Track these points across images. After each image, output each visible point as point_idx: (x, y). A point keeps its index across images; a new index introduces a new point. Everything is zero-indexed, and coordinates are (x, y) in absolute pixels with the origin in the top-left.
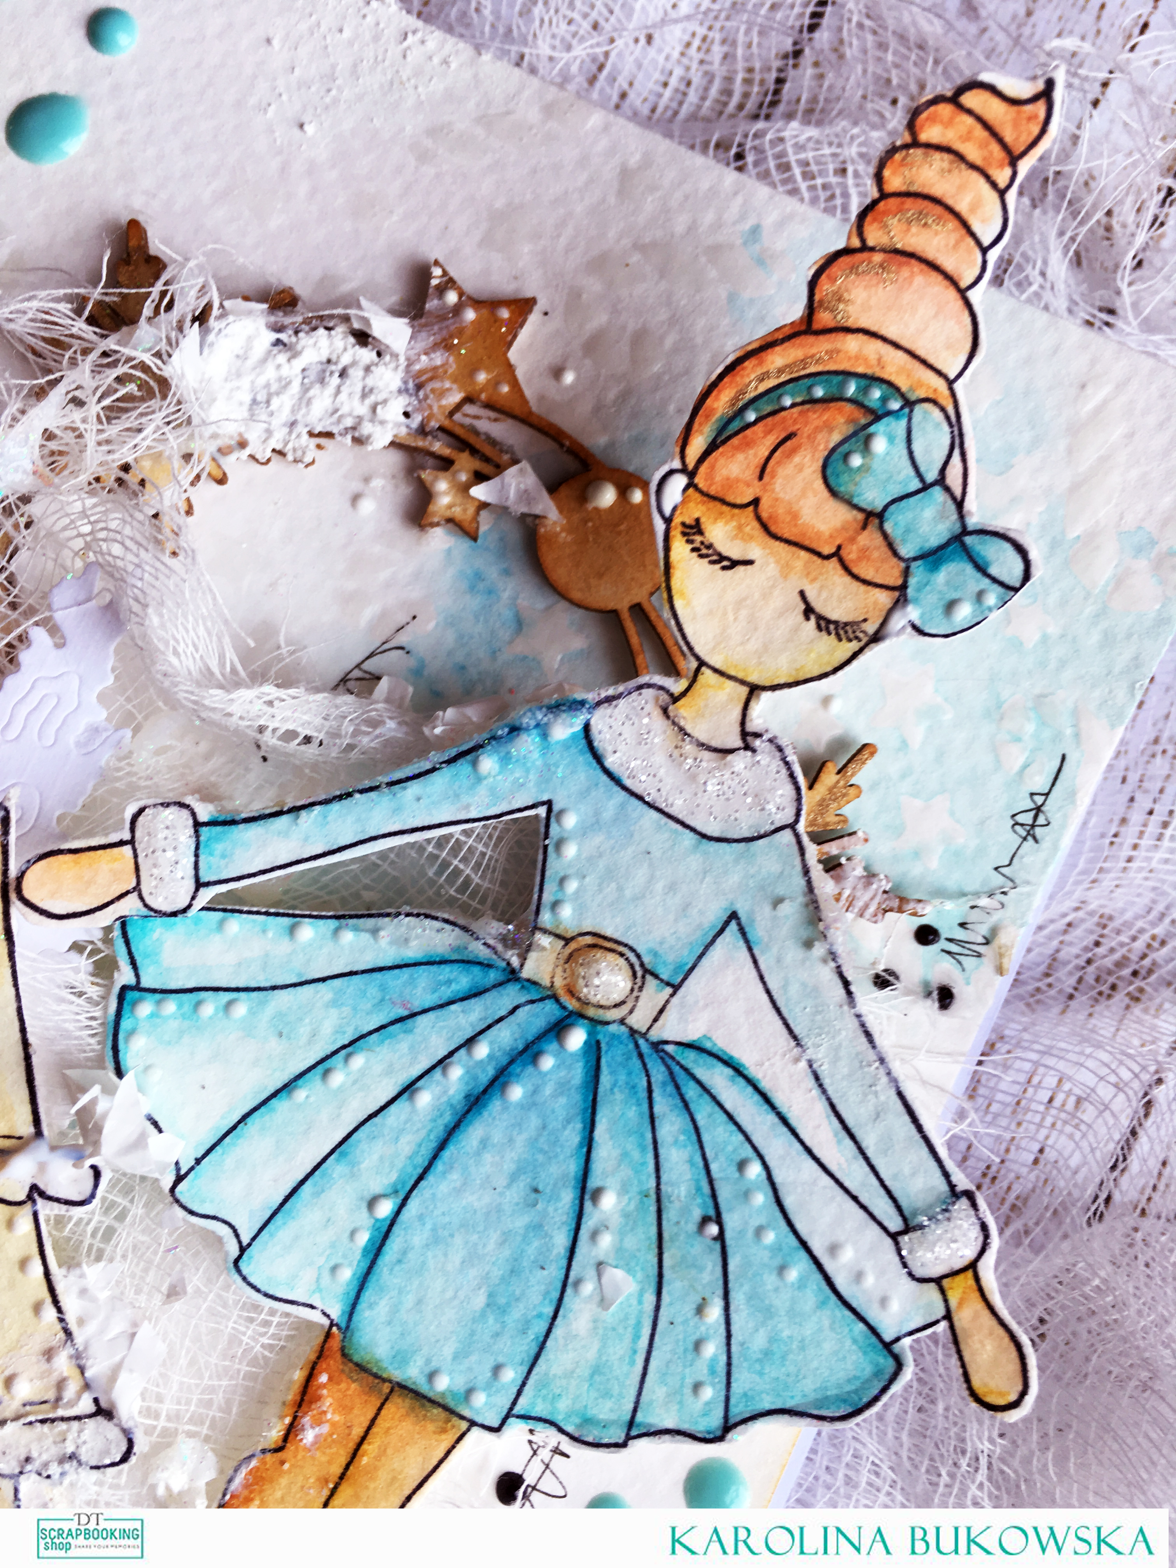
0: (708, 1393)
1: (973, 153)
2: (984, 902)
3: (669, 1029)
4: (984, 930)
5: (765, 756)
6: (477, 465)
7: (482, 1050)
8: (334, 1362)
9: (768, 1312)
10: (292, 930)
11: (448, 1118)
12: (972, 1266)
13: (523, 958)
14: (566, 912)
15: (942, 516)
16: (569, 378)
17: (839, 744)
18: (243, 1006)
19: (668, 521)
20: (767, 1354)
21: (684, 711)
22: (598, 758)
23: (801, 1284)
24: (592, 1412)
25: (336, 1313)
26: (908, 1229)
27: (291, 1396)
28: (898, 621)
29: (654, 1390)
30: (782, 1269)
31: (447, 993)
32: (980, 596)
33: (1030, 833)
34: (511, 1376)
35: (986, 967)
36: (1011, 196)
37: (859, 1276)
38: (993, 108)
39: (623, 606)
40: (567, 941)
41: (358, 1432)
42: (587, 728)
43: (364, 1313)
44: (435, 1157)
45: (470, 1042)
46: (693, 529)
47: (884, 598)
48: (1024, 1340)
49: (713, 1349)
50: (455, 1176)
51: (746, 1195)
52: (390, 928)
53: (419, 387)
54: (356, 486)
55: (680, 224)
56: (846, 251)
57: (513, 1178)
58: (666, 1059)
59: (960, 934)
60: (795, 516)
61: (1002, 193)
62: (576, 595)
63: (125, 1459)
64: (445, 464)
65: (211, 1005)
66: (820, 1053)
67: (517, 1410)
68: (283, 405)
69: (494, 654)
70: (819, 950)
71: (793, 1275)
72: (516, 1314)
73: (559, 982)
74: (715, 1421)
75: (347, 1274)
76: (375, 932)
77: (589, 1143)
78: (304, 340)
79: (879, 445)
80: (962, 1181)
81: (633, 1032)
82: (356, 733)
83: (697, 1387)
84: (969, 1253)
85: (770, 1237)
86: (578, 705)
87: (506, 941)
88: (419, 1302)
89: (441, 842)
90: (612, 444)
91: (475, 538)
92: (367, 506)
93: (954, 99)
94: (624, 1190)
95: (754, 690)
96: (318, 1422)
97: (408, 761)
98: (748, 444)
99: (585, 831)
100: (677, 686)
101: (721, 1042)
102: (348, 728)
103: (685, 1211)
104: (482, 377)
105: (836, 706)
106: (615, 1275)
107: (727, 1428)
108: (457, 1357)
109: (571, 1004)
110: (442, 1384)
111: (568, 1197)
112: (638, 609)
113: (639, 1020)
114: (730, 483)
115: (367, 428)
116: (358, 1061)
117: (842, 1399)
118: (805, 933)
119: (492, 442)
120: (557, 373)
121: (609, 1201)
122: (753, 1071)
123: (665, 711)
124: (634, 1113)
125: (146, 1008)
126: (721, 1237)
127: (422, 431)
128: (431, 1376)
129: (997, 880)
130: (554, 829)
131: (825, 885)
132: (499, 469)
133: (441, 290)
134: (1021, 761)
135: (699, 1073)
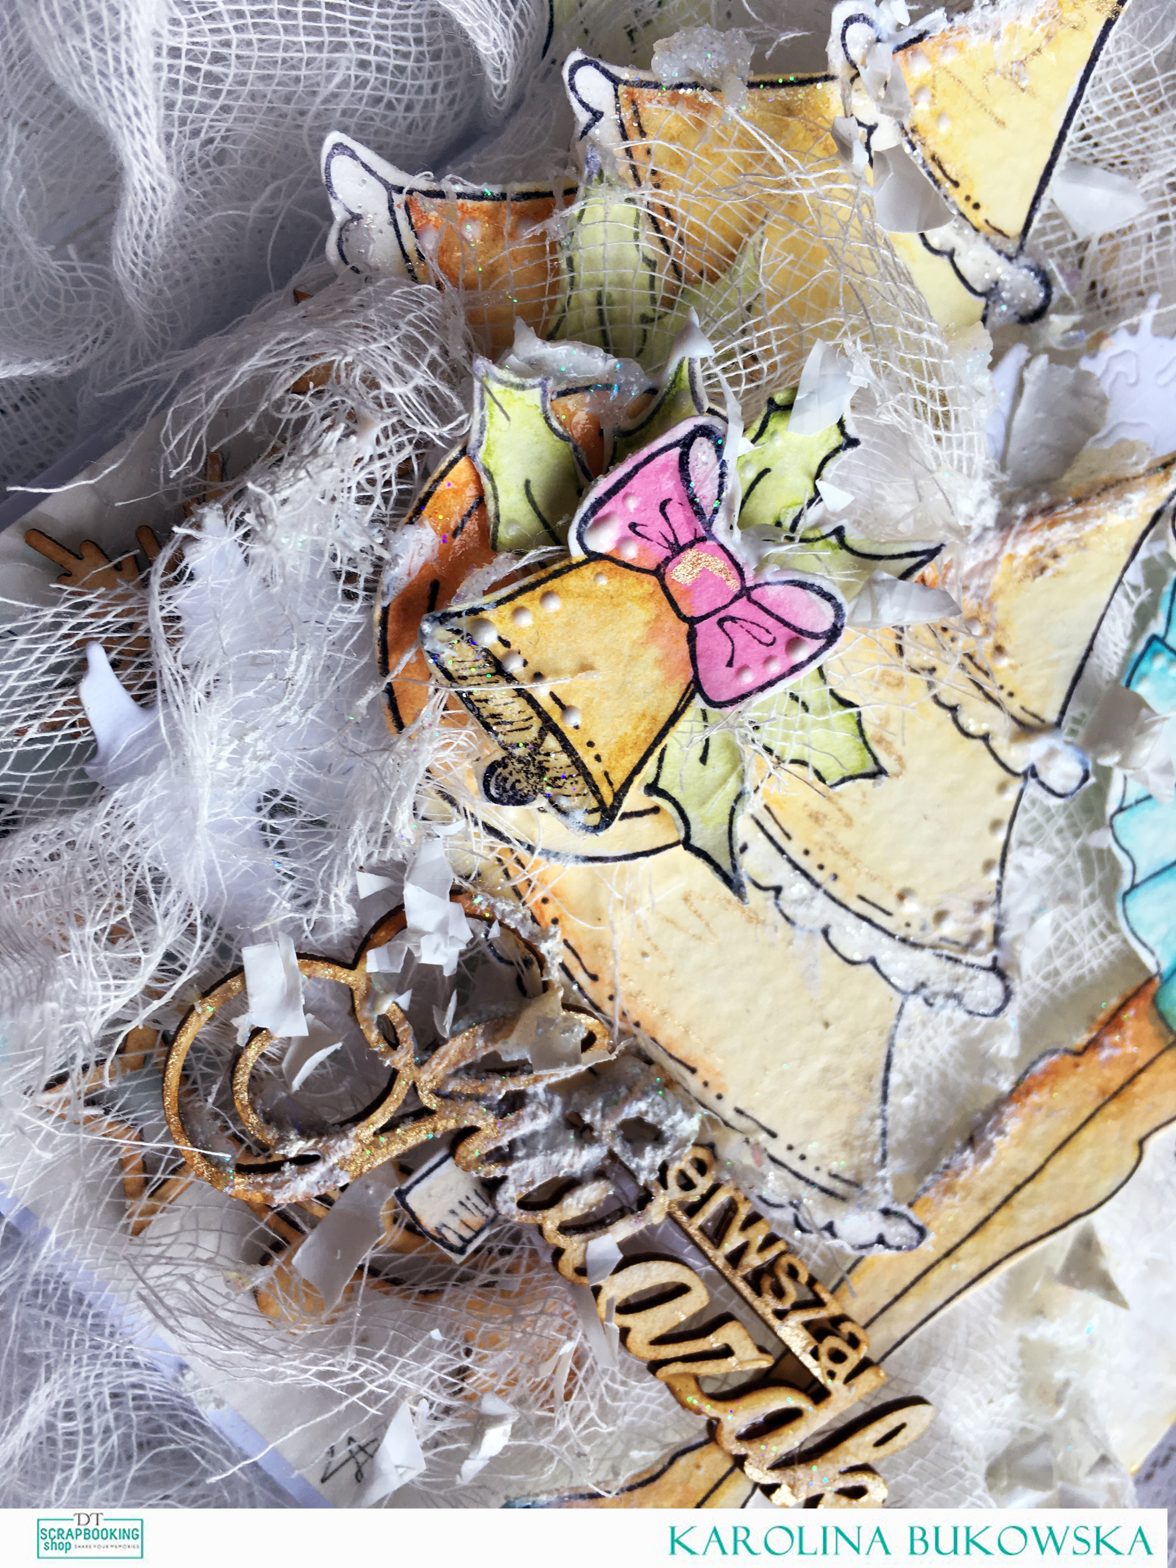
8: (1145, 1003)
27: (1105, 1015)
41: (1140, 1064)
63: (997, 1013)
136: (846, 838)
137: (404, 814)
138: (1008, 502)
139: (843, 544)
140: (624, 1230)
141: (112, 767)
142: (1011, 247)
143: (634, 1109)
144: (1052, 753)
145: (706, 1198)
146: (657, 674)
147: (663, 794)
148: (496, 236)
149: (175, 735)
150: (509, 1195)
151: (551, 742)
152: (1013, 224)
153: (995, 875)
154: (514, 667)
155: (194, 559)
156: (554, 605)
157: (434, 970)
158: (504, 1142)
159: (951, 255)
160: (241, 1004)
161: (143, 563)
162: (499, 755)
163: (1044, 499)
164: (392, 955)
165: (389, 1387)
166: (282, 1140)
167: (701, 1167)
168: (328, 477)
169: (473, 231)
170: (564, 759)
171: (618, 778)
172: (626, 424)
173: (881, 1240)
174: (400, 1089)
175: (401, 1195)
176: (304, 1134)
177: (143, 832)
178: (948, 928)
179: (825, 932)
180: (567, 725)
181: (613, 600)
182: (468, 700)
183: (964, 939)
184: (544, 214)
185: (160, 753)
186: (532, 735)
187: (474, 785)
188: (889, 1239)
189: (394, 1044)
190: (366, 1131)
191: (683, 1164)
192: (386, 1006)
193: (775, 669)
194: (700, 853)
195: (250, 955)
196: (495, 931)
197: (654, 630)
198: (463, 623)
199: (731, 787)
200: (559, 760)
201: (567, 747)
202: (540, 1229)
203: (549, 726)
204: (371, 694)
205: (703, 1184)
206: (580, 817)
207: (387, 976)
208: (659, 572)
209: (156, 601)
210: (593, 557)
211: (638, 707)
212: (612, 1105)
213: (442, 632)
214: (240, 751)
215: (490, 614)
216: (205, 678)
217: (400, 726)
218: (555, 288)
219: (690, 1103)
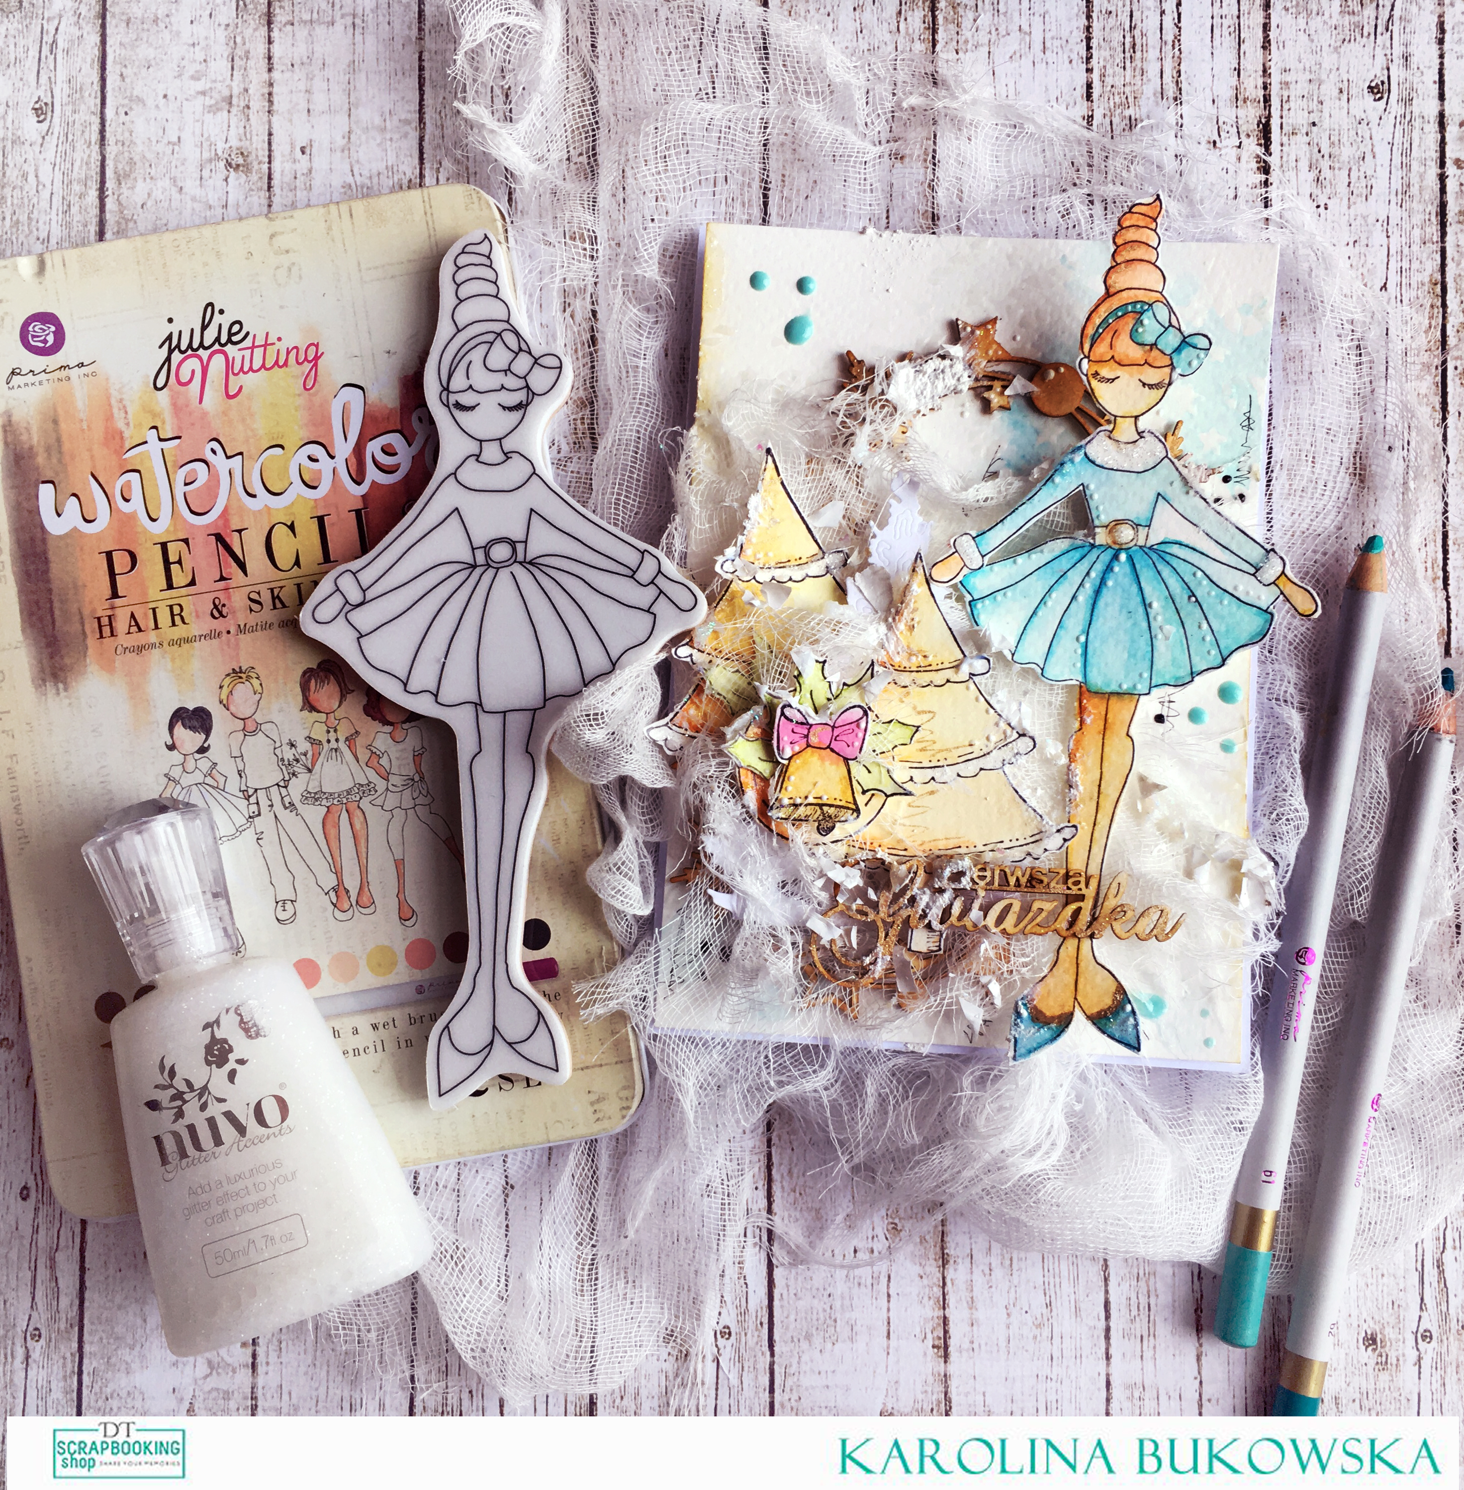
0: (1213, 652)
1: (1141, 224)
2: (1242, 459)
3: (1152, 541)
4: (1246, 469)
5: (1149, 438)
6: (1001, 383)
7: (1093, 574)
8: (1086, 695)
9: (1222, 618)
10: (1015, 562)
11: (1091, 602)
12: (1283, 572)
13: (1094, 539)
14: (1103, 517)
15: (1176, 336)
16: (1018, 338)
17: (1168, 427)
18: (1009, 592)
19: (1086, 375)
20: (1227, 631)
21: (1115, 435)
22: (1093, 462)
23: (1229, 603)
24: (1178, 675)
25: (1081, 679)
26: (1257, 570)
27: (1077, 711)
28: (1175, 375)
29: (1196, 659)
30: (1221, 602)
31: (1074, 561)
32: (1198, 356)
33: (1249, 428)
34: (1146, 675)
35: (1252, 481)
36: (1158, 230)
37: (1248, 593)
38: (1143, 209)
39: (1073, 410)
40: (1106, 527)
41: (1104, 713)
42: (1086, 454)
43: (1089, 674)
44: (1092, 615)
45: (1088, 574)
46: (1096, 374)
47: (1168, 370)
48: (1309, 588)
49: (1209, 637)
50: (1101, 619)
51: (1200, 583)
52: (1045, 548)
53: (970, 365)
54: (960, 409)
55: (1036, 267)
56: (1112, 267)
57: (1121, 611)
58: (1155, 551)
59: (1239, 474)
60: (1127, 356)
61: (1155, 231)
62: (1055, 414)
63: (1034, 747)
64: (990, 388)
65: (999, 596)
66: (1205, 526)
67: (1153, 684)
68: (928, 393)
69: (1033, 446)
70: (1192, 493)
71: (1226, 602)
72: (1139, 654)
73: (1110, 542)
74: (1219, 660)
75: (1079, 665)
76: (1042, 552)
77: (1141, 589)
78: (925, 366)
79: (1146, 322)
80: (1269, 547)
81: (1141, 547)
82: (1007, 490)
83: (1209, 652)
84: (1280, 569)
85: (1213, 593)
86: (1080, 448)
87: (1086, 536)
88: (1106, 664)
89: (1048, 515)
90: (1043, 355)
91: (1009, 409)
92: (967, 414)
93: (1130, 212)
94: (1158, 600)
95: (1136, 418)
96: (1090, 713)
97: (1030, 491)
98: (1103, 340)
99: (1098, 488)
100: (1110, 427)
101: (1172, 537)
102: (1003, 489)
103: (1181, 598)
104: (991, 352)
105: (1161, 413)
106: (1167, 627)
107: (1224, 660)
108: (1126, 677)
109: (1117, 547)
110: (1125, 687)
111: (1141, 610)
112: (1079, 409)
113: (1141, 542)
114: (1102, 355)
115: (959, 388)
116: (1054, 595)
117: (1258, 634)
118: (1185, 490)
119: (1003, 373)
120: (1014, 338)
121: (1155, 605)
122: (1186, 542)
123: (1110, 437)
124: (1152, 573)
125: (979, 605)
126: (1197, 601)
127: (977, 380)
128: (1120, 686)
129: (1244, 449)
130: (1087, 492)
131: (1184, 472)
132: (1010, 382)
133: (965, 329)
134: (1236, 403)
135: (1167, 550)
136: (937, 747)
137: (808, 859)
138: (886, 620)
139: (849, 686)
140: (976, 905)
141: (738, 912)
142: (821, 555)
143: (947, 873)
144: (971, 665)
145: (993, 877)
146: (834, 767)
147: (868, 790)
148: (698, 707)
149: (743, 892)
150: (936, 925)
151: (825, 808)
152: (815, 549)
153: (992, 711)
154: (799, 801)
155: (709, 850)
156: (793, 778)
157: (857, 887)
158: (920, 912)
159: (807, 576)
160: (820, 938)
161: (700, 862)
162: (816, 824)
163: (893, 610)
164: (843, 894)
165: (952, 998)
166: (862, 962)
167: (984, 869)
168: (716, 808)
169: (692, 711)
170: (833, 809)
171: (851, 800)
172: (767, 721)
173: (1065, 840)
174: (880, 924)
175: (910, 949)
176: (867, 955)
177: (758, 921)
178: (994, 738)
179: (959, 775)
180: (825, 801)
181: (805, 763)
182: (795, 820)
183: (1003, 737)
184: (702, 691)
185: (744, 900)
186: (819, 812)
187: (819, 836)
188: (1067, 837)
189: (866, 914)
190: (881, 940)
191: (976, 874)
192: (854, 907)
193: (861, 735)
194: (892, 795)
195: (809, 925)
196: (862, 864)
197: (822, 759)
198: (777, 804)
199: (884, 772)
200: (832, 811)
201: (830, 806)
202: (952, 925)
203: (821, 806)
204: (775, 840)
205: (988, 874)
206: (851, 818)
207: (848, 899)
208: (808, 745)
209: (710, 868)
210: (790, 759)
211: (838, 779)
212: (940, 878)
213: (774, 811)
214: (761, 881)
215: (781, 796)
216: (737, 873)
217: (787, 839)
218: (722, 703)
219: (961, 856)
